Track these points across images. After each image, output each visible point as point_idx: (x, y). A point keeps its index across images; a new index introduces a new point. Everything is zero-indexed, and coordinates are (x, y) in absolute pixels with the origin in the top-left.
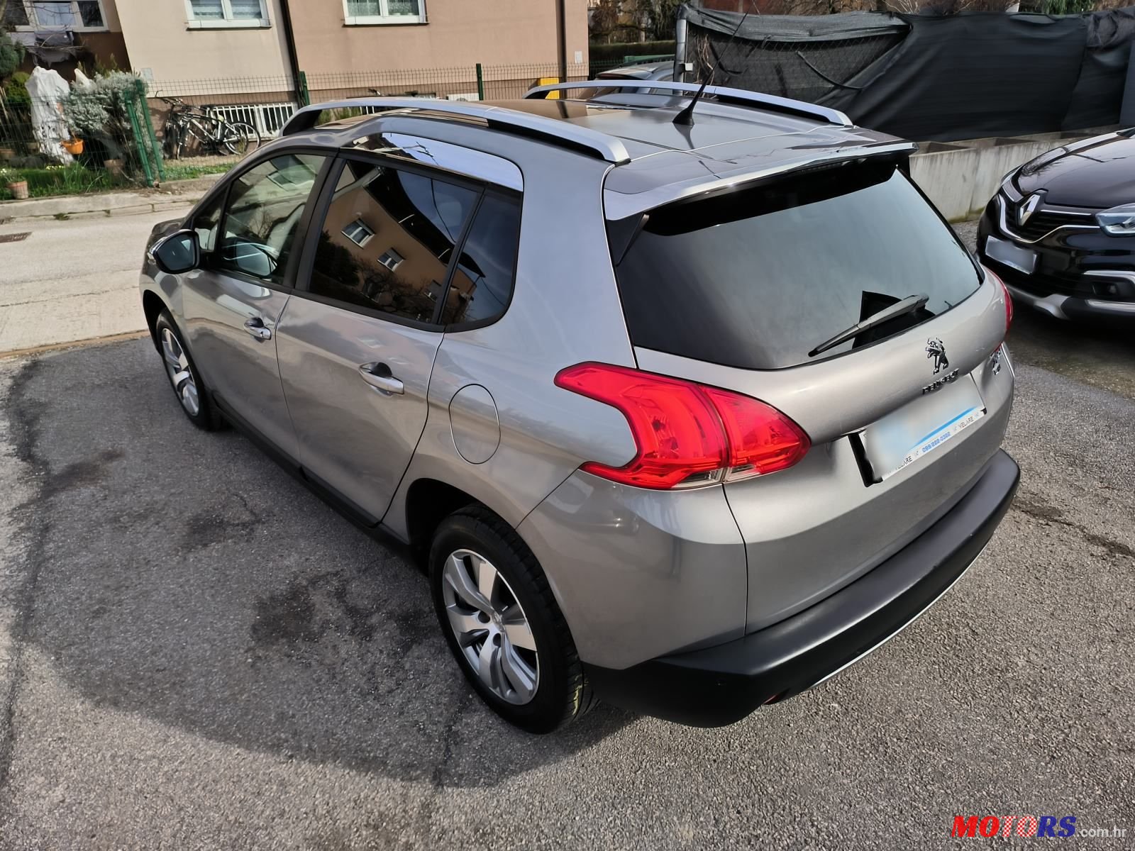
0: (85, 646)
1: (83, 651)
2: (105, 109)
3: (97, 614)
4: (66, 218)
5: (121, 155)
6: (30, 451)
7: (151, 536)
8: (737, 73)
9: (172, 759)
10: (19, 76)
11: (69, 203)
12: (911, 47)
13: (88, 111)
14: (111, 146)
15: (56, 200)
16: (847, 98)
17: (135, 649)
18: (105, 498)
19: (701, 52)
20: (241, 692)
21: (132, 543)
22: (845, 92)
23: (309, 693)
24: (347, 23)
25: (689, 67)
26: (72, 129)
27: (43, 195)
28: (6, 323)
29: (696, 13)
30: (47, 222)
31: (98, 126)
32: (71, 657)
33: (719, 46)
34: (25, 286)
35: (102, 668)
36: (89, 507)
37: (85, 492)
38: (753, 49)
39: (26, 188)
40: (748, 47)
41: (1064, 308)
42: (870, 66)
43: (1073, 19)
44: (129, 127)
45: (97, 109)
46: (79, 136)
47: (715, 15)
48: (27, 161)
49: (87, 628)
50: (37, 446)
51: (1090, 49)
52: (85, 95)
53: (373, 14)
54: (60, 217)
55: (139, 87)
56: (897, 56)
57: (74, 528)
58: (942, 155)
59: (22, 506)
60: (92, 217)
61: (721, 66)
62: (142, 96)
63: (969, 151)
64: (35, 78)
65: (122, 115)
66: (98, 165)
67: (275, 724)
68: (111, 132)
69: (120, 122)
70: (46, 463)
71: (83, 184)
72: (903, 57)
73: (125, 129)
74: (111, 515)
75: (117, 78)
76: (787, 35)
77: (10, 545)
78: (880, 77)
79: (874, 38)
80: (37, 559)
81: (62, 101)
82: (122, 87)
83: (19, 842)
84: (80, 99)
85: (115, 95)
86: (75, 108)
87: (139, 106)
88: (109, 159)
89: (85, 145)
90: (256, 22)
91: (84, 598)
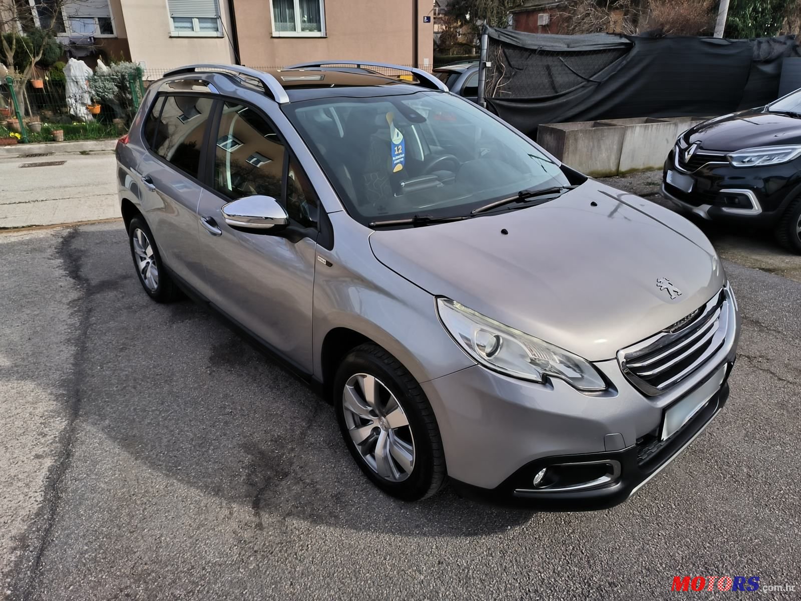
0: (116, 363)
1: (115, 365)
2: (116, 85)
3: (121, 350)
4: (88, 154)
5: (124, 115)
6: (77, 274)
7: (150, 316)
8: (521, 70)
9: (167, 411)
10: (59, 64)
11: (89, 145)
12: (634, 56)
13: (105, 86)
14: (118, 110)
15: (81, 143)
16: (591, 88)
17: (144, 365)
18: (123, 297)
19: (497, 56)
20: (204, 385)
21: (140, 319)
22: (590, 83)
23: (242, 386)
24: (274, 36)
25: (489, 64)
26: (94, 98)
27: (73, 139)
28: (56, 209)
29: (494, 31)
30: (75, 156)
31: (111, 96)
32: (109, 368)
33: (509, 52)
34: (67, 189)
35: (127, 373)
36: (114, 302)
37: (111, 295)
38: (530, 54)
39: (62, 134)
40: (527, 54)
41: (709, 212)
42: (606, 68)
43: (744, 42)
44: (130, 98)
45: (110, 85)
46: (98, 103)
47: (506, 33)
48: (61, 119)
49: (116, 355)
50: (81, 271)
51: (755, 62)
52: (104, 76)
53: (292, 30)
54: (83, 153)
55: (138, 72)
56: (624, 62)
57: (106, 311)
58: (652, 125)
59: (74, 300)
60: (104, 154)
61: (510, 65)
62: (140, 78)
63: (670, 124)
64: (70, 65)
65: (127, 90)
66: (109, 122)
67: (222, 398)
68: (119, 100)
69: (125, 94)
70: (87, 280)
71: (99, 133)
72: (628, 63)
73: (128, 99)
74: (127, 306)
75: (123, 66)
76: (552, 46)
77: (69, 318)
78: (613, 75)
79: (610, 50)
80: (86, 325)
81: (88, 80)
82: (128, 72)
83: (88, 441)
84: (100, 78)
85: (123, 76)
86: (97, 84)
87: (138, 84)
88: (115, 118)
89: (102, 109)
90: (215, 34)
91: (114, 342)
